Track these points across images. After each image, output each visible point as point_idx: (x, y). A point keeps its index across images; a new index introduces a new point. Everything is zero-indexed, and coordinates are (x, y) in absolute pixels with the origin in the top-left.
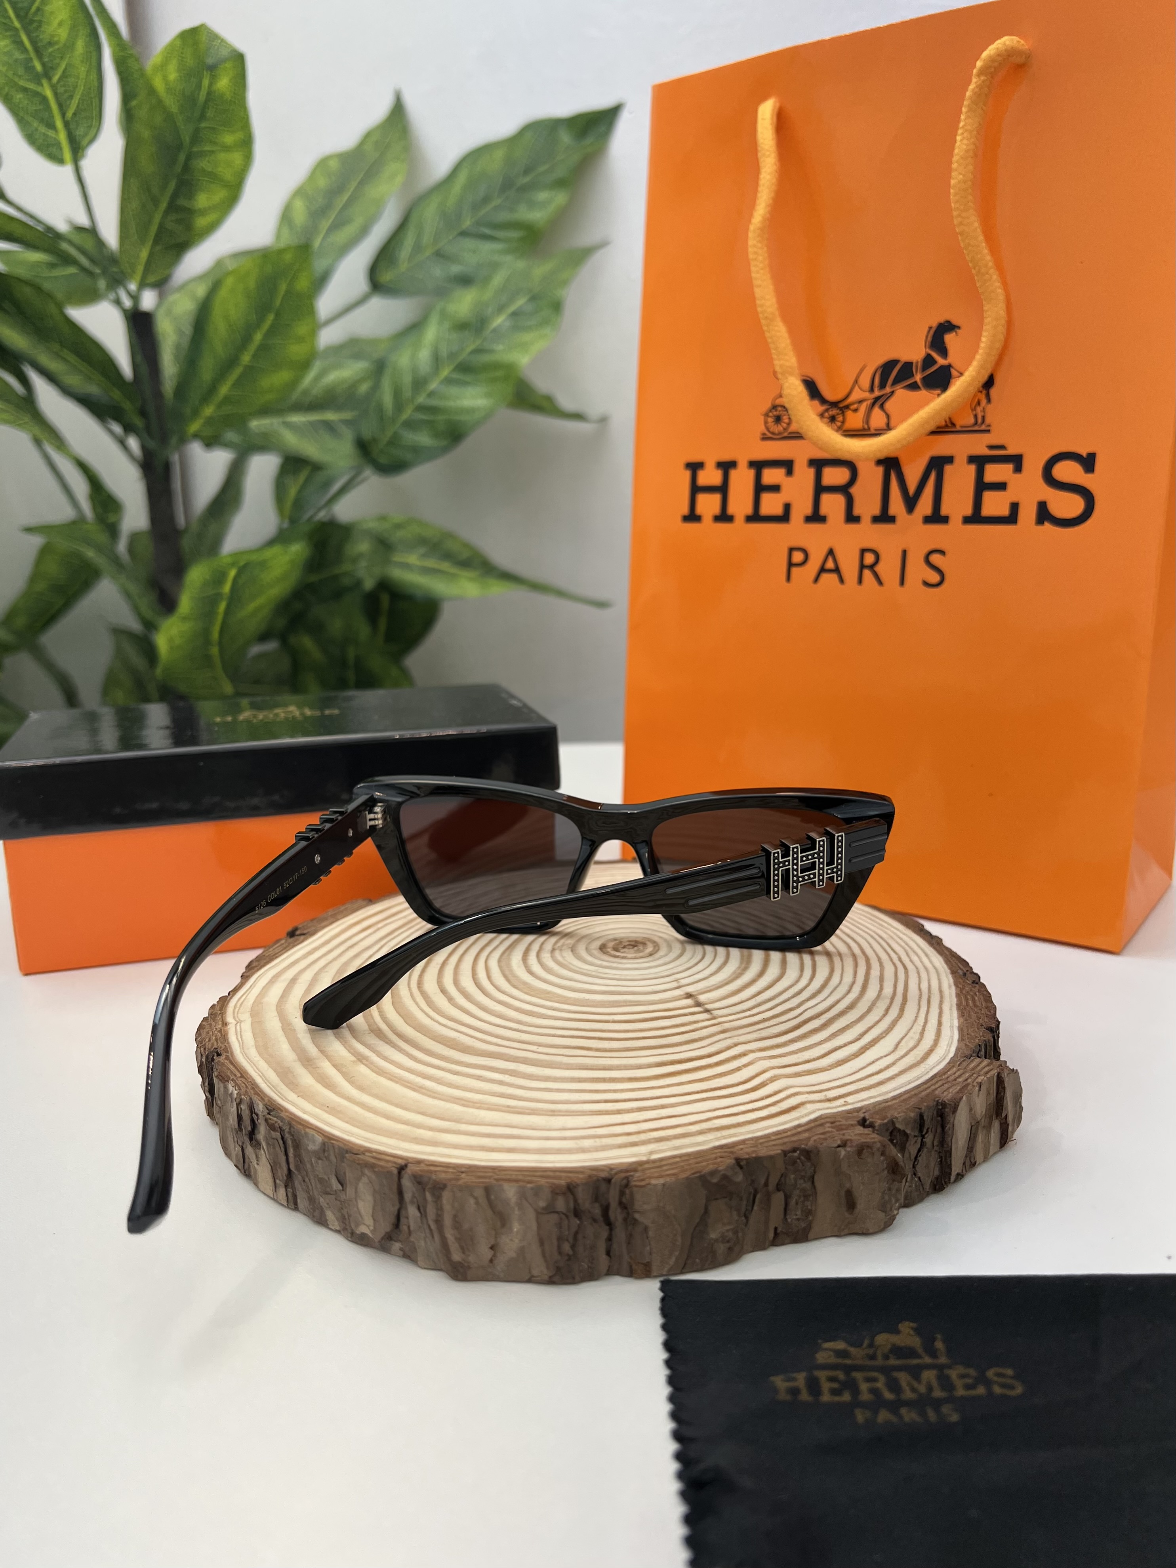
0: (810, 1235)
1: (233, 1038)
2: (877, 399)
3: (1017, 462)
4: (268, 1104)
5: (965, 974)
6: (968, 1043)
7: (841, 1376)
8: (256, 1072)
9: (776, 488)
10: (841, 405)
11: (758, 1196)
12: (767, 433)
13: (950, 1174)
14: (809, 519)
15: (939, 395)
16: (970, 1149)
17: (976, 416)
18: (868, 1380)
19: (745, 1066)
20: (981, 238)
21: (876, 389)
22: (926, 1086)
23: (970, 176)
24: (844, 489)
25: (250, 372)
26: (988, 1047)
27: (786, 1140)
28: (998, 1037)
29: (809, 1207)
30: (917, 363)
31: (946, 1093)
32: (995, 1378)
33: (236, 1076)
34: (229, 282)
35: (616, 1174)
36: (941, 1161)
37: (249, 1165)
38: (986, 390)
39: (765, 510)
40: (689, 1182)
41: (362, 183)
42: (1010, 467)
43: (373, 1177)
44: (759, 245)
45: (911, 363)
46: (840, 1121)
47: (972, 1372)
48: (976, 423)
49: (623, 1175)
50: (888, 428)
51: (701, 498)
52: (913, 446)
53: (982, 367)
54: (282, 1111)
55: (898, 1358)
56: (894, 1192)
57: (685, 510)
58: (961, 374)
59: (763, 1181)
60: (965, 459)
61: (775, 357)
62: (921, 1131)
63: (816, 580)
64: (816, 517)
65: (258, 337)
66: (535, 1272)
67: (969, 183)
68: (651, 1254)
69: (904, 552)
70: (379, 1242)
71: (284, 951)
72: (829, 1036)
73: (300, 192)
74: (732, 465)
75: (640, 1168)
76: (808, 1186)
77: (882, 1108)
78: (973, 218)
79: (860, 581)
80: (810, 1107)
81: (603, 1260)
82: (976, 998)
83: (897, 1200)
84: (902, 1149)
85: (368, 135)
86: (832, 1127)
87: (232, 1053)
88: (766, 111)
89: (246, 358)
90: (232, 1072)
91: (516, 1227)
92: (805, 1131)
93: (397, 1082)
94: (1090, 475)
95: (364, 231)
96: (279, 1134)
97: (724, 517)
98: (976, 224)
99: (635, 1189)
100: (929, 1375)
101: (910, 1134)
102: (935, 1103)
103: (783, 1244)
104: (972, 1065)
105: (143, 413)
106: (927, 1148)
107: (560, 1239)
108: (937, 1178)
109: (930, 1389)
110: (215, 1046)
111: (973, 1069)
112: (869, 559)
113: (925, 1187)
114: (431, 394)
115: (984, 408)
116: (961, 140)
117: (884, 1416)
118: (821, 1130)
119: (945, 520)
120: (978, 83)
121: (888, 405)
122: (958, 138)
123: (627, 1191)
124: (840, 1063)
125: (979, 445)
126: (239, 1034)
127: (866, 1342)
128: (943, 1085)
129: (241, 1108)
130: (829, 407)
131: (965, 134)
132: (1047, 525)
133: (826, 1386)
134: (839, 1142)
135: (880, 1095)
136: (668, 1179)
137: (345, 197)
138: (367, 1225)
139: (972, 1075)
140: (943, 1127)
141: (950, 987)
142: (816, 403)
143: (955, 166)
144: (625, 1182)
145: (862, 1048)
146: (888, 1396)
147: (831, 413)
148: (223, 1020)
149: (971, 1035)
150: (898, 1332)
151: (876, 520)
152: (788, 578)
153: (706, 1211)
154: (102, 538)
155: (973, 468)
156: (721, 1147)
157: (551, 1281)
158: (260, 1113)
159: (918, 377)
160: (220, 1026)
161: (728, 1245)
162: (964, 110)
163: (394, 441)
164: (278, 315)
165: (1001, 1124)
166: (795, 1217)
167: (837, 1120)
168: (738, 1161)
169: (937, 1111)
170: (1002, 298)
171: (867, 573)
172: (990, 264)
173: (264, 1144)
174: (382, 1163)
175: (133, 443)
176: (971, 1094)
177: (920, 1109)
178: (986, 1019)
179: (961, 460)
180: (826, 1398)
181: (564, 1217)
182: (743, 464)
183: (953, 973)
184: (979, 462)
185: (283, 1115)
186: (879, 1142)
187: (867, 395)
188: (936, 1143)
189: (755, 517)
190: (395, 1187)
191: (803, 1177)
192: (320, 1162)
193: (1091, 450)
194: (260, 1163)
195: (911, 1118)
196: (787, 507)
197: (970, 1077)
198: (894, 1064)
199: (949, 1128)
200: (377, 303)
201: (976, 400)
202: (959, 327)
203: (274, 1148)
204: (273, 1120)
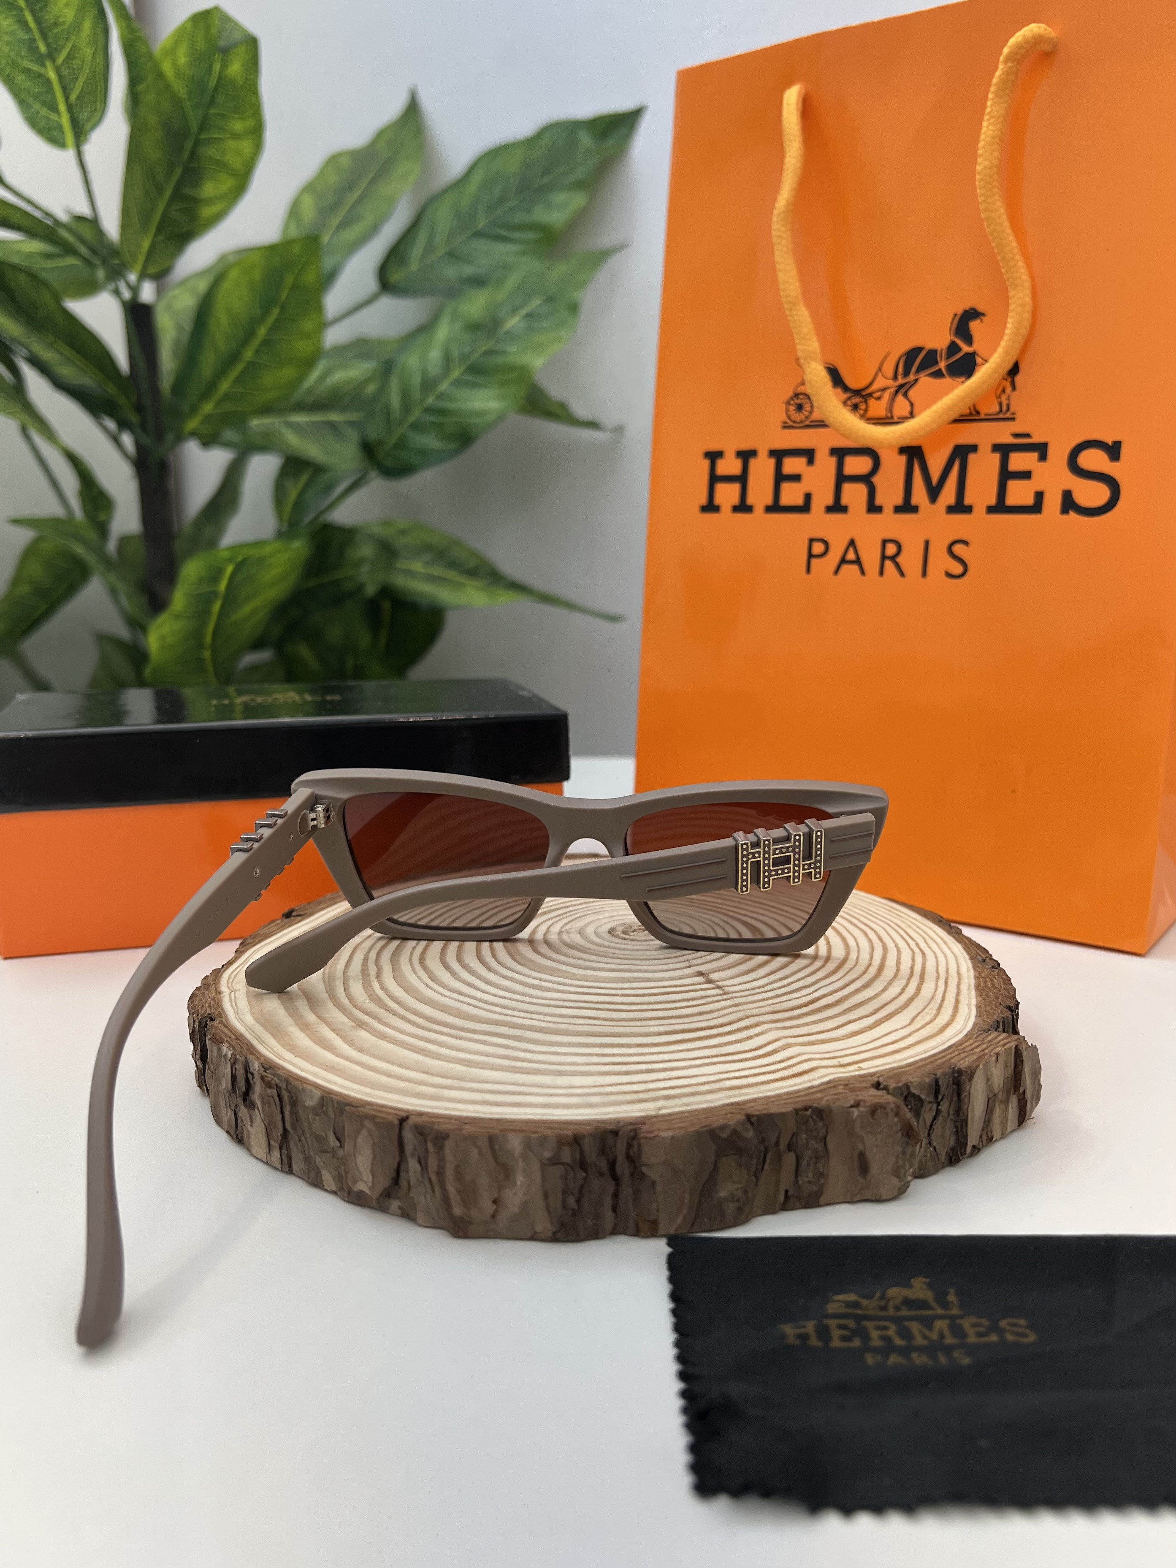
0: (823, 1200)
1: (227, 1005)
2: (900, 387)
3: (1042, 450)
4: (264, 1062)
5: (984, 960)
6: (986, 1019)
7: (852, 1324)
8: (252, 1035)
9: (796, 478)
10: (864, 393)
11: (769, 1156)
12: (788, 421)
13: (966, 1144)
14: (829, 509)
15: (963, 382)
16: (987, 1121)
17: (1000, 404)
18: (878, 1328)
19: (757, 1035)
20: (1007, 224)
21: (900, 377)
22: (943, 1055)
23: (996, 162)
24: (866, 479)
25: (253, 368)
26: (1006, 1026)
27: (798, 1099)
28: (1018, 1018)
29: (821, 1170)
30: (942, 350)
31: (962, 1062)
32: (1008, 1328)
33: (230, 1038)
34: (234, 274)
35: (623, 1126)
36: (957, 1131)
37: (242, 1129)
38: (1011, 378)
39: (785, 501)
40: (698, 1133)
41: (373, 181)
42: (1035, 455)
43: (374, 1129)
44: (783, 229)
45: (936, 351)
46: (853, 1084)
47: (985, 1322)
48: (1001, 411)
49: (631, 1127)
50: (912, 415)
51: (720, 487)
52: (936, 434)
53: (1006, 353)
54: (279, 1069)
55: (910, 1310)
56: (908, 1156)
57: (704, 501)
58: (986, 361)
59: (774, 1140)
60: (989, 448)
61: (797, 341)
62: (936, 1097)
63: (837, 572)
64: (837, 507)
65: (262, 332)
66: (538, 1229)
67: (995, 169)
68: (658, 1211)
69: (927, 543)
70: (377, 1199)
71: (279, 930)
72: (844, 1011)
73: (309, 188)
74: (753, 453)
75: (648, 1122)
76: (819, 1146)
77: (896, 1073)
78: (998, 204)
79: (881, 572)
80: (822, 1072)
81: (609, 1216)
82: (995, 981)
83: (911, 1166)
84: (917, 1114)
85: (381, 134)
86: (845, 1089)
87: (226, 1018)
88: (792, 96)
89: (248, 354)
90: (226, 1035)
91: (520, 1180)
92: (818, 1092)
93: (398, 1045)
94: (1115, 464)
95: (374, 230)
96: (275, 1091)
97: (743, 507)
98: (1002, 210)
99: (643, 1141)
100: (941, 1325)
101: (925, 1100)
102: (951, 1070)
103: (793, 1209)
104: (990, 1038)
105: (139, 409)
106: (942, 1116)
107: (565, 1192)
108: (953, 1149)
109: (942, 1336)
110: (209, 1011)
111: (990, 1041)
112: (891, 549)
113: (940, 1157)
114: (441, 396)
115: (1009, 396)
116: (987, 127)
117: (894, 1359)
118: (834, 1091)
119: (968, 509)
120: (1005, 70)
121: (912, 393)
122: (985, 124)
123: (635, 1143)
124: (854, 1034)
125: (1004, 433)
126: (234, 1003)
127: (878, 1295)
128: (959, 1054)
129: (236, 1069)
130: (851, 395)
131: (992, 121)
132: (1072, 514)
133: (836, 1333)
134: (852, 1102)
135: (894, 1062)
136: (677, 1132)
137: (356, 194)
138: (364, 1181)
139: (989, 1046)
140: (959, 1095)
141: (968, 970)
142: (839, 390)
143: (980, 152)
144: (632, 1134)
145: (877, 1021)
146: (899, 1342)
147: (853, 401)
148: (216, 990)
149: (988, 1012)
150: (911, 1287)
151: (898, 510)
152: (808, 570)
153: (716, 1169)
154: (92, 535)
155: (997, 456)
156: (732, 1104)
157: (555, 1239)
158: (255, 1073)
159: (942, 365)
160: (213, 995)
161: (737, 1204)
162: (990, 96)
163: (401, 444)
164: (283, 308)
165: (1019, 1100)
166: (806, 1180)
167: (850, 1082)
168: (749, 1117)
169: (953, 1080)
170: (1027, 284)
171: (888, 564)
172: (1016, 250)
173: (259, 1104)
174: (383, 1115)
175: (127, 440)
176: (987, 1063)
177: (935, 1075)
178: (1005, 999)
179: (985, 448)
180: (836, 1343)
181: (569, 1168)
182: (763, 454)
183: (972, 958)
184: (1004, 450)
185: (279, 1072)
186: (893, 1103)
187: (890, 383)
188: (951, 1112)
189: (775, 507)
190: (395, 1138)
191: (815, 1138)
192: (317, 1118)
193: (1117, 438)
194: (254, 1125)
195: (926, 1083)
196: (808, 497)
197: (987, 1048)
198: (909, 1035)
199: (965, 1095)
200: (386, 303)
201: (1001, 389)
202: (983, 315)
203: (270, 1107)
204: (269, 1077)
